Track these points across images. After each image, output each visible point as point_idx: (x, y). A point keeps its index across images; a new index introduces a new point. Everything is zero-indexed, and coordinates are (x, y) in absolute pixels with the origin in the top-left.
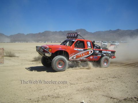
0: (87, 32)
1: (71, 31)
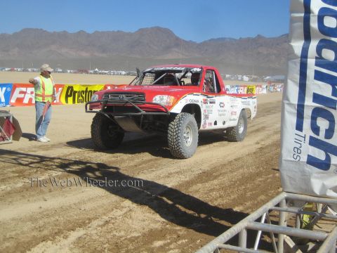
0: (177, 39)
1: (118, 31)
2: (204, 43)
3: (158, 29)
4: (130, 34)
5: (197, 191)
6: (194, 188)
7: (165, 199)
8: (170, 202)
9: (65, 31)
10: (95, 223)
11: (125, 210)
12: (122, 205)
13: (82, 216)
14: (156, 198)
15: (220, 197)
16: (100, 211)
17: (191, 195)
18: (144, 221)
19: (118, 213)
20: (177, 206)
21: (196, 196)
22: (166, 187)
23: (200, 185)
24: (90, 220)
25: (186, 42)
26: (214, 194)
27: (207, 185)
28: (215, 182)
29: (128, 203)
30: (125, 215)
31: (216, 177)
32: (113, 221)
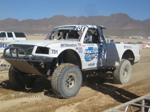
2: (145, 21)
3: (121, 14)
4: (107, 17)
5: (132, 90)
6: (131, 88)
7: (117, 92)
8: (119, 94)
9: (74, 16)
10: (85, 100)
11: (99, 96)
12: (98, 94)
13: (80, 97)
14: (113, 92)
15: (142, 92)
16: (88, 96)
17: (129, 91)
18: (107, 100)
19: (96, 97)
20: (122, 95)
21: (131, 92)
22: (118, 88)
23: (134, 87)
24: (83, 99)
25: (135, 20)
26: (140, 91)
27: (137, 87)
28: (141, 86)
29: (100, 93)
30: (98, 98)
31: (142, 84)
32: (93, 100)
